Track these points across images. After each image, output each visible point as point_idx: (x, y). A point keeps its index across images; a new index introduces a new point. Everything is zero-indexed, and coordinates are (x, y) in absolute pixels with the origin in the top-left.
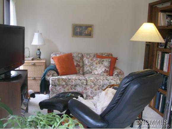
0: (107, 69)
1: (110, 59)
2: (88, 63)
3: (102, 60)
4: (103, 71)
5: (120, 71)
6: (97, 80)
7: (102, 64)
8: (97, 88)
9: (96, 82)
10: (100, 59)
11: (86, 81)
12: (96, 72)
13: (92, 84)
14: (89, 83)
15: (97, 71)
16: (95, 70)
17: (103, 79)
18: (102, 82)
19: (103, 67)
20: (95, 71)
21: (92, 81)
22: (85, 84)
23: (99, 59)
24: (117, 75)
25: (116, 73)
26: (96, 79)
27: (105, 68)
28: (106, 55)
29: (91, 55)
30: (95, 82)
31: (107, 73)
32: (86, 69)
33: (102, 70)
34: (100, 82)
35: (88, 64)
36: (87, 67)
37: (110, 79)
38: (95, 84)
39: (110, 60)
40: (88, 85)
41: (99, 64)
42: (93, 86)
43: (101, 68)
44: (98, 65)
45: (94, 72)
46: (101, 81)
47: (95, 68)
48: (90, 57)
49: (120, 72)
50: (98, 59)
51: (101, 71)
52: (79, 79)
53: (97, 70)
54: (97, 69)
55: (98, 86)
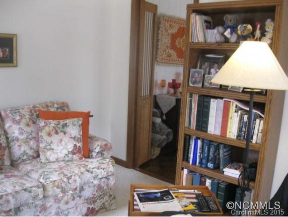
0: (78, 145)
1: (81, 119)
2: (21, 134)
3: (62, 122)
4: (70, 150)
5: (104, 143)
6: (69, 178)
7: (65, 133)
8: (69, 197)
9: (66, 185)
10: (55, 122)
11: (42, 189)
12: (50, 155)
13: (58, 191)
14: (50, 192)
15: (54, 153)
16: (48, 150)
17: (82, 173)
18: (78, 180)
19: (69, 141)
20: (48, 153)
21: (56, 184)
22: (41, 196)
23: (53, 123)
24: (101, 153)
25: (97, 150)
26: (65, 175)
27: (75, 143)
28: (57, 108)
29: (23, 112)
30: (63, 185)
31: (80, 153)
32: (18, 150)
33: (67, 149)
34: (75, 181)
35: (21, 137)
36: (20, 146)
37: (95, 168)
38: (64, 191)
39: (80, 122)
40: (48, 197)
41: (56, 135)
42: (61, 195)
43: (63, 143)
44: (55, 138)
45: (45, 156)
46: (77, 178)
47: (48, 147)
48: (22, 117)
49: (106, 145)
50: (50, 123)
51: (65, 152)
52: (25, 190)
53: (53, 149)
54: (52, 147)
55: (71, 192)
